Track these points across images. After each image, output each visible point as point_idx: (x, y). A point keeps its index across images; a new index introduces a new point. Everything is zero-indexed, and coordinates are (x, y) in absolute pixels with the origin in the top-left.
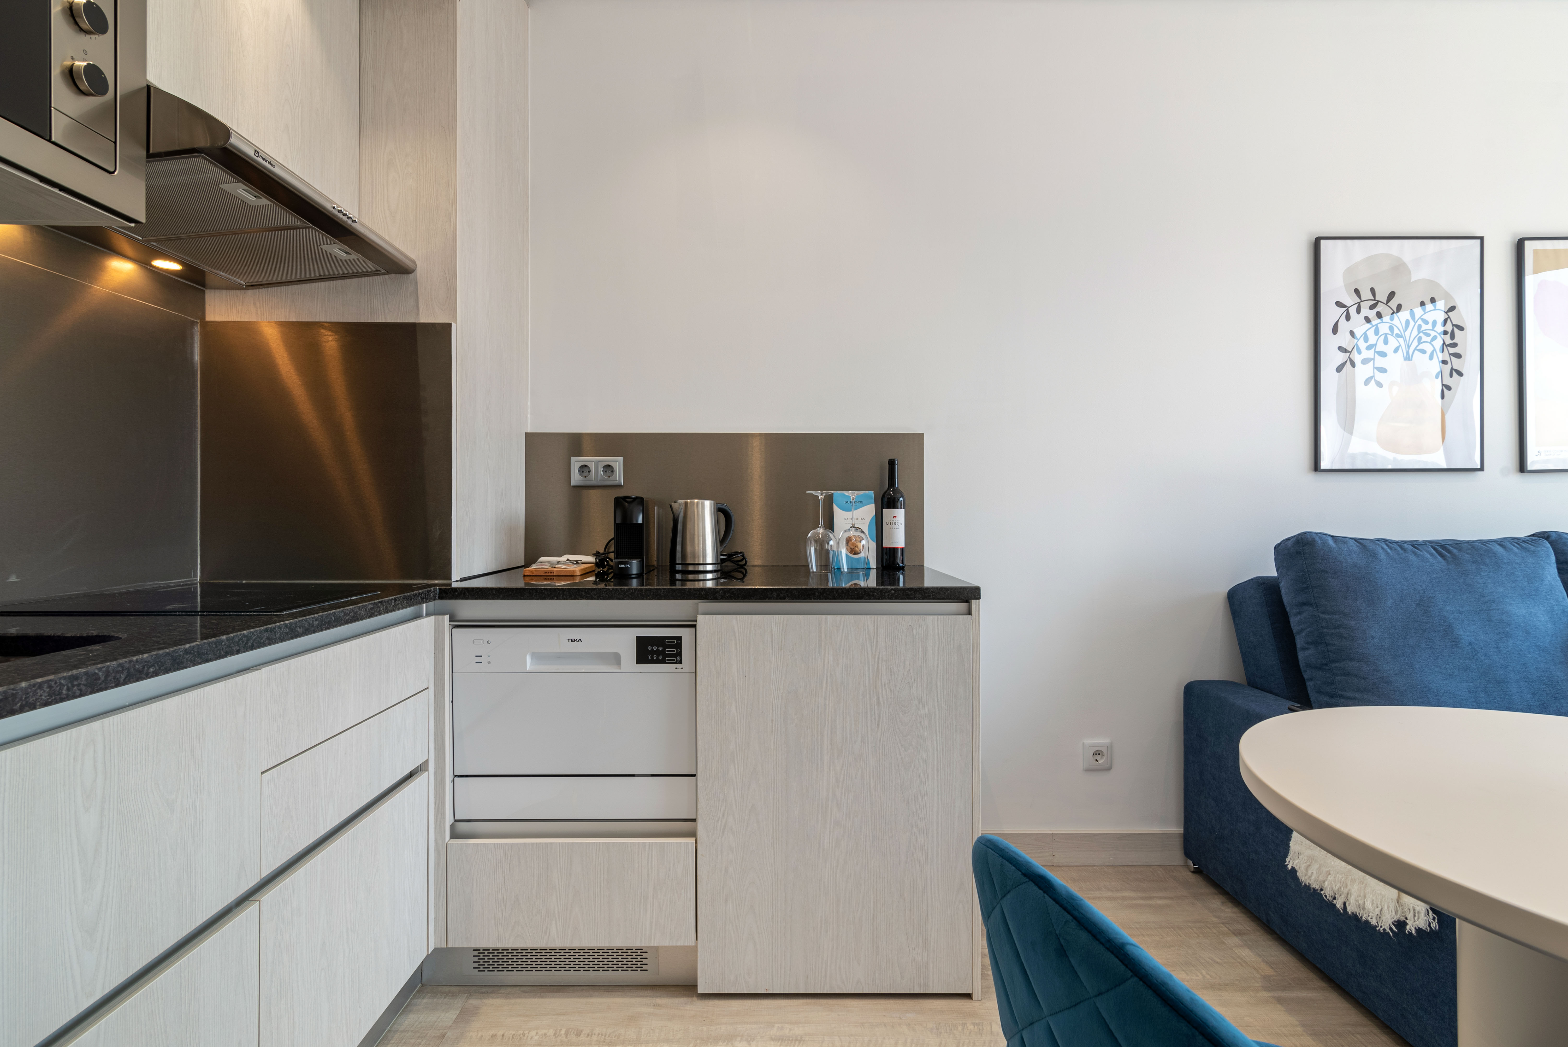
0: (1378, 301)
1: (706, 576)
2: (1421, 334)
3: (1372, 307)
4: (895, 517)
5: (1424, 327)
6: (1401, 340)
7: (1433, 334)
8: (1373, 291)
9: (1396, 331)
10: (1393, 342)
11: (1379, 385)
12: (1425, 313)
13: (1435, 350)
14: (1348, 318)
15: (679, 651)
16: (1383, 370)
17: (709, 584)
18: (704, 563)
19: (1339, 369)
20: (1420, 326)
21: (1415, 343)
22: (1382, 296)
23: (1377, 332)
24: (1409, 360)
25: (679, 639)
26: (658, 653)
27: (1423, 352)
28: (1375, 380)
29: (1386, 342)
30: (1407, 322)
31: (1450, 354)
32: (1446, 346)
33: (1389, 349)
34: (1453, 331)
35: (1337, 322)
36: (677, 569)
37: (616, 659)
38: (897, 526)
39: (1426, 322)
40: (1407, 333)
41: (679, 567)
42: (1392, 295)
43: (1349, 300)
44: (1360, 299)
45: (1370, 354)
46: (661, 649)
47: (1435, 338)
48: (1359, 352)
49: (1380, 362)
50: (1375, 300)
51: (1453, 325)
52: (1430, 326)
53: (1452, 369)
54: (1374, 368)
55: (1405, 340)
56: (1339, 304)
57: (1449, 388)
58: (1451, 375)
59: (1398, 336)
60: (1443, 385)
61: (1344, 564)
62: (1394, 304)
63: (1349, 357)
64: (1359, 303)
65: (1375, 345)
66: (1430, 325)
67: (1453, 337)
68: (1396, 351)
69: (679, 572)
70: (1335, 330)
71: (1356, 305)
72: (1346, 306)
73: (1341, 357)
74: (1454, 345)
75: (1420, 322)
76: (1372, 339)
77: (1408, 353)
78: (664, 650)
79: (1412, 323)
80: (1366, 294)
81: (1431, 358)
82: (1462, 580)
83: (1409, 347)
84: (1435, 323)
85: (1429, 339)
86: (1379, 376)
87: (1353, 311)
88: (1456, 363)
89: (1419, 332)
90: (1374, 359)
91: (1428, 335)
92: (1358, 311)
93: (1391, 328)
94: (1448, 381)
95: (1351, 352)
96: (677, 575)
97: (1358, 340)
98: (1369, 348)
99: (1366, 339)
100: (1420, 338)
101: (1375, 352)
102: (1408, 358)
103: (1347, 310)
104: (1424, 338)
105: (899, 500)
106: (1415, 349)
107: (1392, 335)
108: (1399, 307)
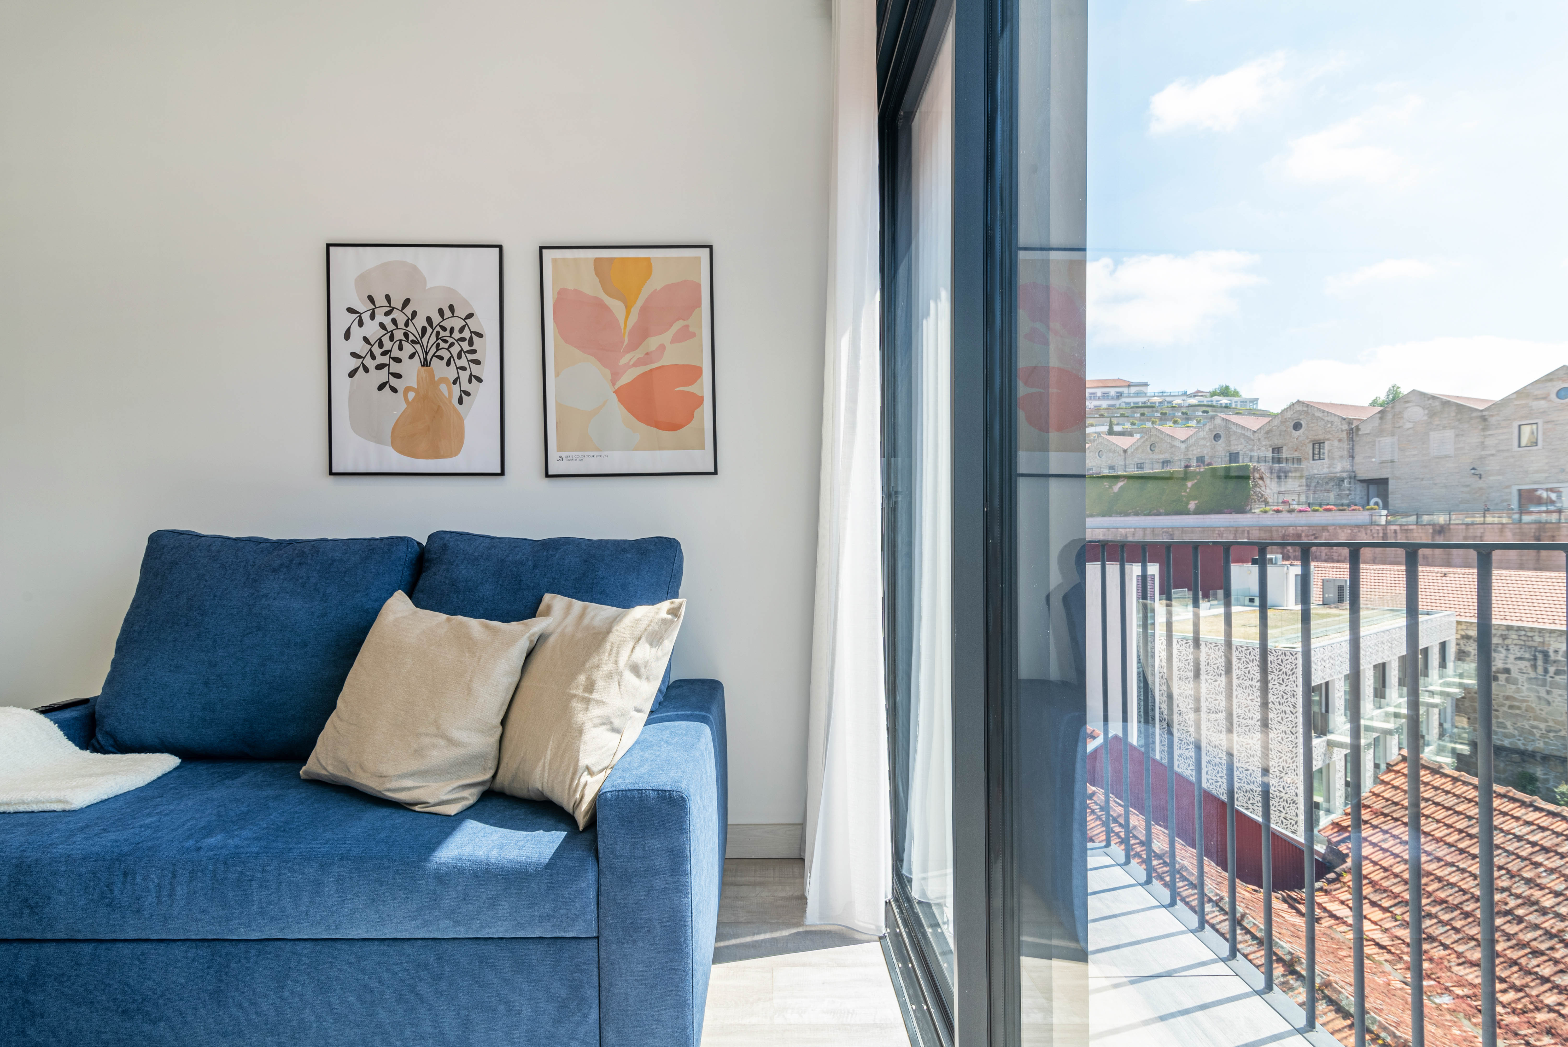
0: (394, 308)
2: (439, 341)
3: (387, 314)
5: (442, 334)
6: (418, 347)
7: (450, 340)
8: (388, 298)
9: (411, 337)
10: (408, 348)
11: (394, 390)
12: (444, 320)
13: (452, 356)
14: (361, 324)
16: (398, 376)
19: (352, 374)
20: (438, 333)
21: (434, 349)
22: (397, 303)
23: (392, 338)
24: (427, 366)
27: (441, 358)
28: (390, 386)
29: (401, 348)
30: (424, 330)
31: (468, 361)
32: (465, 352)
33: (404, 355)
34: (471, 338)
35: (349, 328)
39: (444, 329)
40: (425, 340)
42: (407, 302)
43: (363, 306)
44: (374, 305)
45: (385, 360)
47: (452, 345)
48: (373, 357)
49: (395, 367)
50: (390, 307)
51: (471, 332)
52: (448, 333)
53: (471, 375)
54: (389, 373)
55: (422, 346)
56: (350, 310)
57: (468, 394)
58: (470, 381)
59: (413, 342)
60: (461, 391)
62: (408, 311)
63: (362, 363)
64: (373, 309)
65: (390, 351)
66: (448, 331)
67: (471, 343)
68: (412, 356)
70: (347, 336)
71: (370, 312)
72: (358, 313)
73: (355, 363)
74: (473, 352)
75: (438, 329)
76: (387, 345)
77: (425, 359)
79: (429, 330)
80: (381, 301)
81: (448, 364)
83: (427, 353)
84: (452, 330)
85: (446, 346)
86: (394, 382)
87: (366, 317)
88: (475, 370)
89: (437, 339)
90: (389, 365)
91: (446, 341)
92: (373, 317)
93: (406, 335)
94: (466, 386)
95: (364, 358)
97: (373, 346)
98: (384, 354)
99: (381, 345)
100: (438, 345)
101: (390, 357)
102: (426, 364)
103: (360, 316)
104: (442, 345)
106: (433, 355)
107: (407, 341)
108: (414, 314)
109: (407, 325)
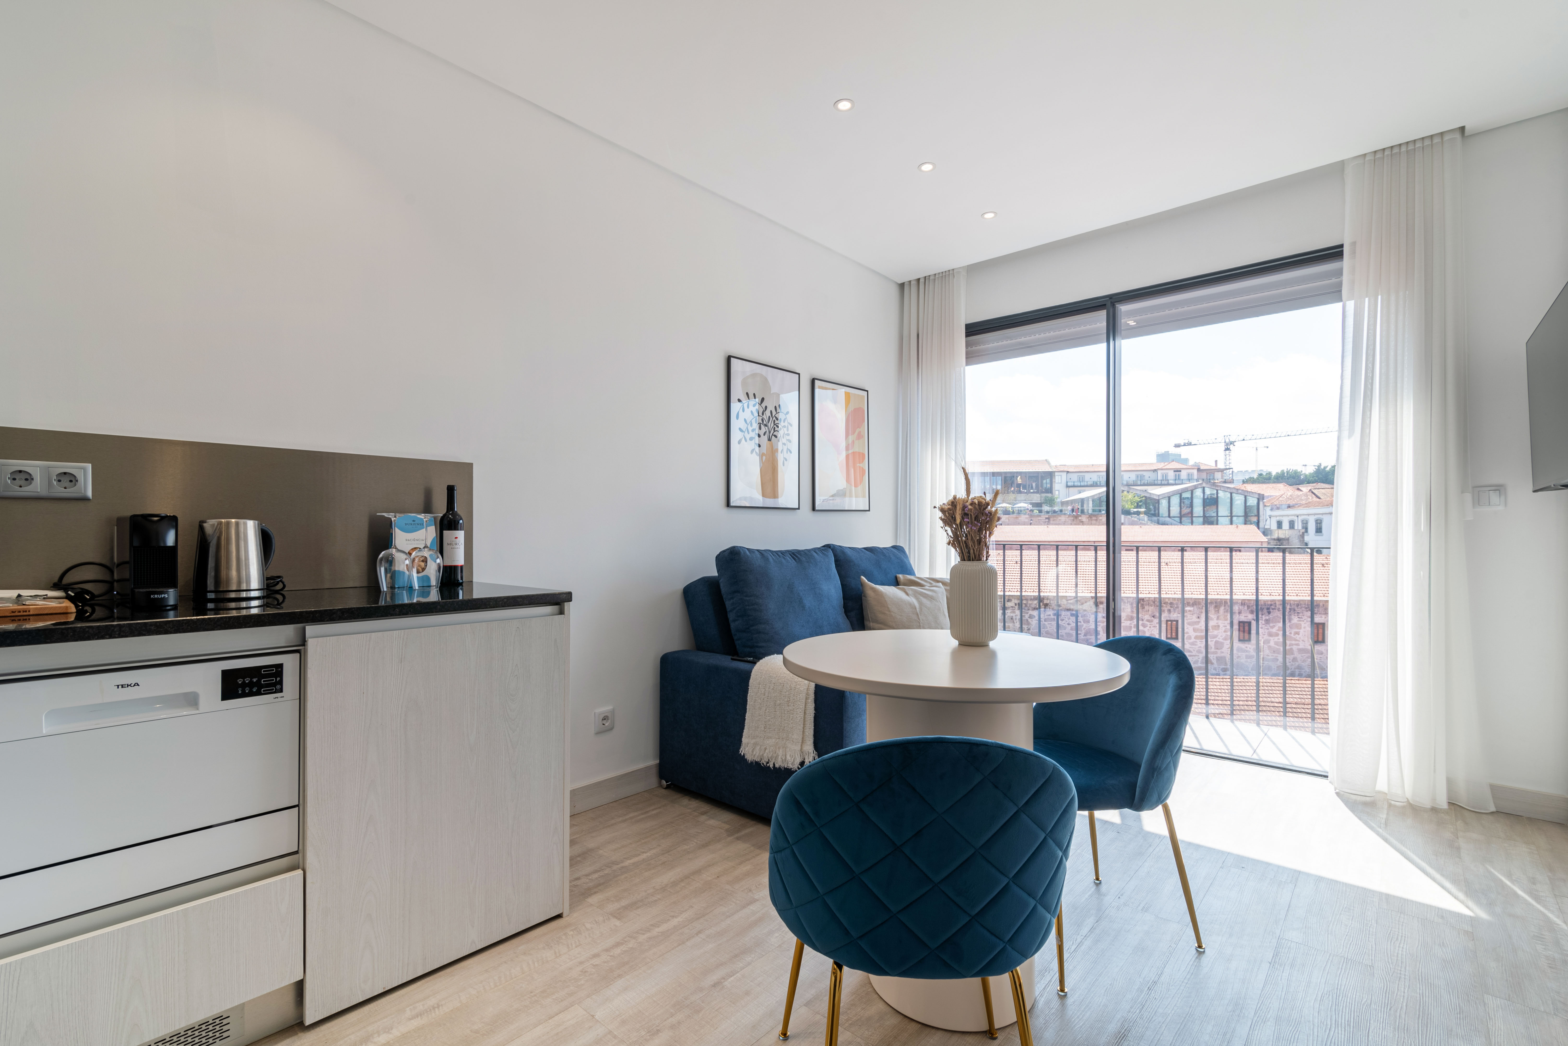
0: (757, 403)
1: (250, 604)
2: (775, 426)
3: (754, 406)
4: (456, 538)
6: (766, 428)
8: (754, 395)
9: (765, 423)
10: (763, 429)
11: (758, 454)
12: (777, 413)
13: (781, 436)
14: (743, 411)
15: (278, 679)
16: (759, 446)
17: (254, 611)
18: (248, 589)
19: (739, 442)
20: (774, 421)
21: (772, 431)
22: (758, 400)
23: (756, 421)
25: (280, 666)
26: (251, 685)
27: (776, 437)
28: (756, 451)
29: (760, 428)
31: (787, 440)
32: (785, 435)
33: (761, 433)
34: (788, 426)
35: (738, 412)
36: (209, 597)
37: (191, 700)
38: (458, 546)
39: (777, 419)
40: (769, 424)
41: (211, 596)
42: (762, 400)
43: (744, 399)
44: (749, 399)
45: (753, 434)
46: (255, 680)
48: (749, 432)
49: (758, 440)
51: (788, 423)
52: (778, 422)
53: (787, 449)
54: (755, 443)
55: (768, 428)
56: (739, 400)
57: (786, 460)
58: (787, 453)
59: (766, 425)
60: (784, 458)
61: (755, 566)
62: (763, 405)
63: (743, 435)
65: (756, 429)
67: (788, 430)
68: (765, 434)
69: (211, 601)
70: (737, 416)
71: (747, 403)
72: (742, 402)
73: (740, 435)
74: (788, 435)
75: (774, 418)
76: (754, 425)
77: (769, 436)
78: (259, 681)
79: (771, 419)
80: (751, 397)
81: (779, 441)
82: (804, 572)
83: (770, 433)
84: (780, 420)
85: (778, 429)
86: (757, 449)
87: (745, 406)
88: (789, 446)
89: (774, 425)
90: (755, 438)
91: (778, 427)
92: (748, 407)
93: (762, 420)
94: (786, 455)
95: (744, 432)
96: (209, 604)
97: (748, 425)
98: (753, 431)
99: (751, 425)
100: (774, 428)
101: (756, 433)
102: (769, 440)
103: (743, 405)
104: (776, 429)
105: (459, 522)
106: (772, 435)
107: (763, 425)
108: (766, 407)
109: (763, 414)
